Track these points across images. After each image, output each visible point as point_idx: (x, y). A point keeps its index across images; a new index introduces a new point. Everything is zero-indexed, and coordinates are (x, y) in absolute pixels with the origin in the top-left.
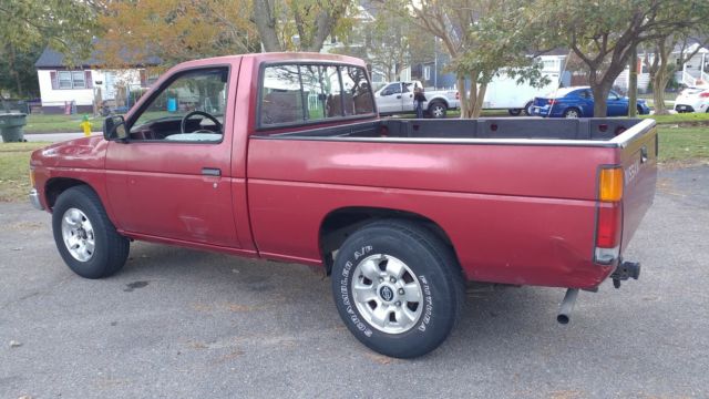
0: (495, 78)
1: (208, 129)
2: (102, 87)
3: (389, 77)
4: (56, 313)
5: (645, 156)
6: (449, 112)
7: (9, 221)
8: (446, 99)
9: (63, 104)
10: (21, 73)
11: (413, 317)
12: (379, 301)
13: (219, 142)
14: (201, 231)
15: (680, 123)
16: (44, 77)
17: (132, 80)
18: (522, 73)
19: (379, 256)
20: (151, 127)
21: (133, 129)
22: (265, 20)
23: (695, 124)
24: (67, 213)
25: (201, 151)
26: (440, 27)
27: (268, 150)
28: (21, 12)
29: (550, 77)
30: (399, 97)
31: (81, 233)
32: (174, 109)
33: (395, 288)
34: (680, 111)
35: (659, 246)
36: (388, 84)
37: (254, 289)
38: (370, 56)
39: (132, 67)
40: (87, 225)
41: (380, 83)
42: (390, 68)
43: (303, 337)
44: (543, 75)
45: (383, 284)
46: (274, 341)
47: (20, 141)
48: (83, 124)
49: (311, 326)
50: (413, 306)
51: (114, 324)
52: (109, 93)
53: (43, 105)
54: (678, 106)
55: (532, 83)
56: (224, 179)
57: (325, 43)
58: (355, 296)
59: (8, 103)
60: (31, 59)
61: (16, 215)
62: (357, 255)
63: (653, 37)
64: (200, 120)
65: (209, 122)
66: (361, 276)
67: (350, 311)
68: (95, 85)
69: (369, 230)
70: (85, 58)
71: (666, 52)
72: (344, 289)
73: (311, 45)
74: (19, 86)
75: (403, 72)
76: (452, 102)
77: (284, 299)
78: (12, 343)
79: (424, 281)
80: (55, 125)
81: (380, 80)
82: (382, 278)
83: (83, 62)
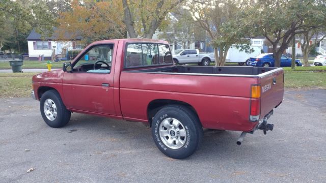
0: (230, 49)
1: (104, 68)
2: (56, 49)
3: (185, 47)
4: (42, 140)
5: (275, 82)
6: (211, 63)
7: (20, 105)
8: (210, 57)
9: (38, 56)
10: (20, 42)
11: (182, 142)
12: (170, 136)
13: (109, 73)
14: (100, 108)
15: (314, 71)
16: (30, 44)
17: (69, 46)
18: (242, 47)
19: (170, 118)
20: (82, 67)
21: (75, 67)
22: (129, 22)
23: (321, 71)
24: (46, 101)
25: (102, 76)
26: (207, 26)
27: (128, 76)
28: (24, 16)
29: (255, 49)
30: (188, 56)
31: (51, 109)
32: (87, 59)
33: (176, 131)
34: (316, 65)
35: (290, 121)
36: (184, 50)
37: (121, 133)
38: (176, 38)
39: (70, 40)
40: (54, 106)
41: (180, 50)
42: (185, 43)
43: (140, 151)
44: (251, 48)
45: (171, 129)
46: (129, 152)
47: (20, 72)
48: (48, 65)
49: (143, 147)
50: (182, 138)
51: (65, 145)
52: (59, 52)
53: (30, 56)
54: (315, 63)
55: (246, 51)
56: (110, 88)
57: (156, 32)
58: (160, 134)
59: (14, 55)
60: (25, 36)
61: (22, 103)
62: (161, 118)
63: (303, 32)
64: (101, 64)
65: (105, 65)
66: (163, 127)
67: (159, 140)
68: (52, 48)
69: (166, 108)
70: (50, 36)
71: (309, 38)
72: (156, 132)
73: (149, 33)
74: (19, 47)
75: (191, 45)
76: (212, 59)
77: (133, 137)
78: (26, 150)
79: (187, 128)
80: (35, 66)
81: (180, 48)
82: (171, 127)
83: (49, 38)
